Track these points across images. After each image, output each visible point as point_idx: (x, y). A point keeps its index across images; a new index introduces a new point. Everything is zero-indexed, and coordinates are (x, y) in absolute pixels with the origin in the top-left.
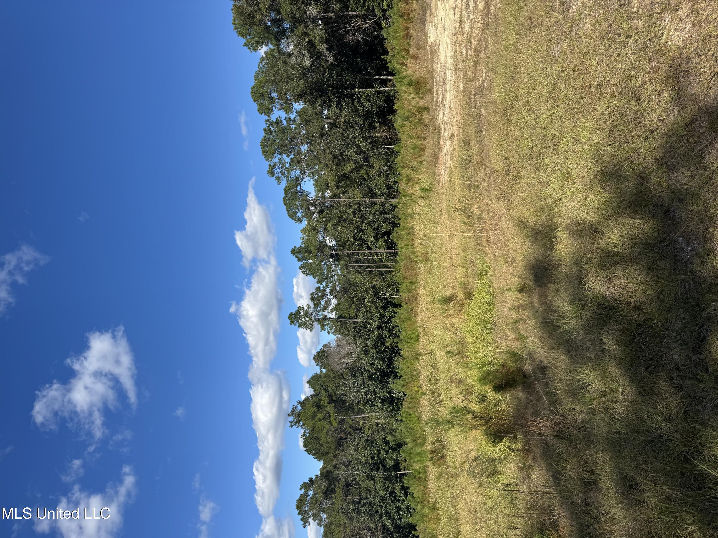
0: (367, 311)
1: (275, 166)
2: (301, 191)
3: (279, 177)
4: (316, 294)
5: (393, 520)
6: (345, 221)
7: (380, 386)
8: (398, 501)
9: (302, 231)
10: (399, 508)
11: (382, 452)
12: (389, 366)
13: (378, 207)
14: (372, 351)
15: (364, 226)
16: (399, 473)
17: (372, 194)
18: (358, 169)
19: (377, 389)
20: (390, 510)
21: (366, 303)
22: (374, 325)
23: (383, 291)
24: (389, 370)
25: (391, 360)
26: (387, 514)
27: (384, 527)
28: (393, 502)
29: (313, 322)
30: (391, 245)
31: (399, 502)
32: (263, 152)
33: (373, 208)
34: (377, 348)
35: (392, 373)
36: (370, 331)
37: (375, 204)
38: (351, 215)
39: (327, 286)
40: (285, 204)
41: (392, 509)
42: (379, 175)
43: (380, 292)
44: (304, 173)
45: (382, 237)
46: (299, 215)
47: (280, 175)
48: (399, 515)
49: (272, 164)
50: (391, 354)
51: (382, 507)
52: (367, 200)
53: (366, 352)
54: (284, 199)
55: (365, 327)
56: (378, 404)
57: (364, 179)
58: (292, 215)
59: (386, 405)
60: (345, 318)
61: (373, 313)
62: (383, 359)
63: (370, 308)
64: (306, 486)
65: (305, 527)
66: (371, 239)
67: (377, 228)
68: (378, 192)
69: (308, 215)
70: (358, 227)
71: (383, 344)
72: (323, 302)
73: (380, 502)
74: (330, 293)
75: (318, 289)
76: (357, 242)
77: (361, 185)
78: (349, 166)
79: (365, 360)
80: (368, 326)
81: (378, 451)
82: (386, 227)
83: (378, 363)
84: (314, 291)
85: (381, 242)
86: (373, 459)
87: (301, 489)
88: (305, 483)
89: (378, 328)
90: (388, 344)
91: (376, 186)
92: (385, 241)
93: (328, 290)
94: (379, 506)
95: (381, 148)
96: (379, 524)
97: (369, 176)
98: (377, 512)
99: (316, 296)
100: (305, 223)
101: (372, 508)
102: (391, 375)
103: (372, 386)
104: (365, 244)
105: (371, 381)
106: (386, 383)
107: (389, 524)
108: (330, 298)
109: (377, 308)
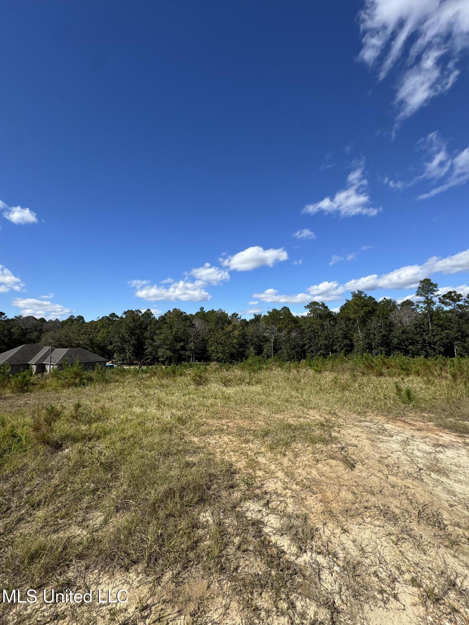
0: (438, 332)
4: (455, 295)
5: (308, 349)
7: (379, 342)
8: (317, 352)
10: (313, 352)
11: (339, 344)
12: (394, 348)
14: (404, 336)
16: (330, 353)
19: (376, 340)
21: (446, 331)
22: (426, 338)
23: (459, 344)
24: (392, 348)
25: (399, 349)
26: (311, 346)
27: (306, 344)
28: (315, 349)
29: (424, 296)
34: (407, 340)
35: (390, 349)
36: (421, 335)
39: (466, 302)
41: (312, 348)
43: (458, 341)
48: (310, 352)
50: (403, 349)
51: (313, 344)
53: (404, 332)
55: (424, 331)
56: (367, 341)
59: (367, 346)
60: (431, 317)
61: (436, 337)
62: (398, 344)
63: (441, 334)
64: (323, 305)
65: (304, 307)
71: (411, 344)
72: (447, 301)
73: (316, 342)
74: (458, 305)
75: (460, 296)
79: (397, 332)
80: (425, 334)
81: (340, 342)
83: (396, 341)
84: (458, 293)
86: (336, 338)
87: (321, 302)
89: (424, 340)
90: (410, 347)
93: (460, 303)
94: (314, 342)
96: (306, 342)
98: (311, 341)
99: (453, 295)
101: (313, 339)
102: (388, 349)
103: (378, 338)
105: (382, 336)
106: (382, 346)
107: (306, 347)
108: (453, 305)
109: (442, 339)
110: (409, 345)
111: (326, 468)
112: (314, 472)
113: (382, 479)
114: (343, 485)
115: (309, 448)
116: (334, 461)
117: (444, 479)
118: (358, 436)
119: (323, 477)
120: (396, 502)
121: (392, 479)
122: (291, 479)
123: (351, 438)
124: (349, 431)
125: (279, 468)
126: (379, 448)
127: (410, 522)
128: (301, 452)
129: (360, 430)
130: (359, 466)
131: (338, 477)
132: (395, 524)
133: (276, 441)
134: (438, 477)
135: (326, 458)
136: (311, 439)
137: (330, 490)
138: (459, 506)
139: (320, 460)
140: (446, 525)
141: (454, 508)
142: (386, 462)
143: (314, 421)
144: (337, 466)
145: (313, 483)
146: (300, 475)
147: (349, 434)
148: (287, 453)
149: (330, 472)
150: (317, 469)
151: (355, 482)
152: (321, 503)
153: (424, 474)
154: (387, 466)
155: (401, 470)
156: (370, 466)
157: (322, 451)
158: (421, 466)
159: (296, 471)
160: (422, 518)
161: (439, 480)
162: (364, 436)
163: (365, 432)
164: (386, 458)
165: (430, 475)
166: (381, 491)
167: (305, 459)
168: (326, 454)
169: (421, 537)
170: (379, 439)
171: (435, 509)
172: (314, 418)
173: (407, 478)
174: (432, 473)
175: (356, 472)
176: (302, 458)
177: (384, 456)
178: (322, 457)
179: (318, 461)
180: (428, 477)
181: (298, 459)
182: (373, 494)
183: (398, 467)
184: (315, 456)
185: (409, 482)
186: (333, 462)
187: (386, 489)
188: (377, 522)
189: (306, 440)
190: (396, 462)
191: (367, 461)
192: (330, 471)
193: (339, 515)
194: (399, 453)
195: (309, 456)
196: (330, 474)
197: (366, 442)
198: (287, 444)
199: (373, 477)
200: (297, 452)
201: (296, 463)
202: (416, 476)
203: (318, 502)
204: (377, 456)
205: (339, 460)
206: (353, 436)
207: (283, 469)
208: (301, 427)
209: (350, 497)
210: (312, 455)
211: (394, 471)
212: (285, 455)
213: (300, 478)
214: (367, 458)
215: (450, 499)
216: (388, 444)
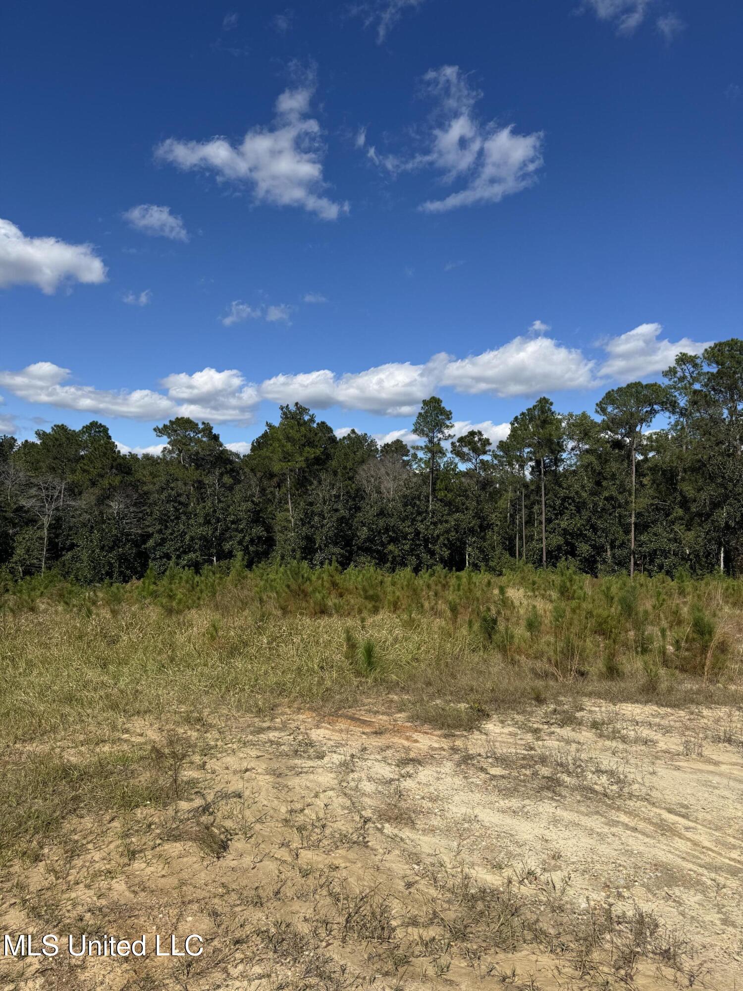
0: (442, 516)
1: (695, 366)
2: (653, 412)
3: (675, 373)
4: (480, 440)
5: (154, 549)
6: (598, 483)
7: (331, 534)
8: (179, 557)
9: (584, 414)
10: (169, 557)
11: (240, 535)
12: (359, 548)
13: (621, 536)
14: (381, 523)
15: (585, 514)
16: (215, 559)
17: (641, 528)
18: (685, 503)
19: (325, 529)
20: (167, 545)
21: (457, 515)
22: (421, 527)
23: (474, 542)
24: (355, 548)
25: (368, 550)
26: (164, 541)
27: (149, 536)
28: (176, 550)
29: (427, 436)
30: (553, 557)
31: (177, 558)
32: (720, 344)
33: (620, 529)
34: (387, 530)
35: (350, 552)
37: (627, 532)
38: (606, 494)
39: (495, 456)
40: (629, 386)
41: (167, 548)
42: (675, 540)
43: (473, 537)
44: (682, 414)
45: (567, 543)
46: (610, 409)
47: (679, 374)
48: (161, 558)
49: (698, 361)
50: (378, 552)
51: (171, 534)
52: (633, 520)
53: (382, 513)
54: (638, 384)
55: (419, 513)
56: (305, 530)
57: (667, 515)
58: (610, 398)
59: (303, 543)
60: (434, 484)
61: (439, 526)
62: (370, 540)
63: (447, 522)
64: (207, 429)
65: (155, 430)
66: (564, 524)
67: (581, 534)
68: (643, 538)
69: (612, 424)
70: (584, 503)
71: (393, 540)
72: (466, 450)
73: (179, 531)
74: (482, 461)
75: (487, 442)
76: (558, 502)
77: (657, 509)
78: (688, 489)
79: (369, 512)
80: (420, 518)
81: (242, 531)
82: (584, 548)
83: (364, 533)
84: (484, 437)
85: (557, 540)
86: (233, 522)
87: (203, 423)
88: (211, 428)
89: (417, 533)
90: (391, 547)
91: (655, 535)
92: (559, 548)
93: (486, 458)
94: (174, 531)
95: (720, 545)
96: (150, 530)
97: (673, 523)
98: (166, 527)
99: (476, 439)
100: (598, 419)
101: (172, 521)
102: (346, 551)
103: (330, 525)
104: (556, 515)
105: (338, 519)
106: (336, 544)
107: (151, 543)
108: (474, 461)
109: (448, 531)
110: (389, 543)
111: (152, 869)
112: (119, 886)
113: (285, 862)
114: (190, 902)
115: (116, 824)
116: (178, 845)
117: (406, 833)
118: (247, 770)
119: (143, 894)
120: (305, 909)
121: (307, 856)
122: (47, 922)
123: (230, 777)
124: (230, 760)
125: (13, 901)
126: (290, 790)
127: (328, 945)
128: (90, 838)
129: (254, 753)
130: (238, 844)
131: (183, 883)
132: (295, 960)
133: (12, 824)
134: (396, 831)
135: (159, 841)
136: (123, 797)
137: (153, 924)
138: (423, 882)
139: (141, 851)
140: (394, 930)
141: (412, 890)
142: (300, 819)
143: (140, 746)
144: (184, 857)
145: (112, 917)
146: (74, 905)
147: (227, 768)
148: (46, 851)
149: (163, 876)
150: (128, 877)
151: (223, 885)
152: (125, 965)
153: (371, 831)
154: (300, 829)
155: (328, 831)
156: (263, 836)
157: (149, 826)
158: (368, 813)
159: (66, 896)
160: (352, 928)
161: (396, 836)
162: (261, 766)
163: (267, 756)
164: (302, 810)
165: (380, 830)
166: (278, 893)
167: (97, 856)
168: (158, 831)
169: (344, 971)
170: (292, 768)
171: (378, 899)
172: (141, 740)
173: (337, 848)
174: (387, 825)
175: (229, 860)
176: (89, 856)
177: (298, 806)
178: (149, 840)
179: (132, 855)
180: (378, 835)
181: (78, 862)
182: (258, 903)
183: (324, 826)
184: (128, 841)
185: (339, 857)
186: (174, 848)
187: (289, 883)
188: (257, 970)
189: (107, 803)
190: (321, 815)
191: (258, 827)
192: (163, 873)
193: (167, 981)
194: (331, 793)
195: (112, 846)
196: (163, 880)
197: (264, 781)
198: (49, 825)
199: (266, 863)
200: (77, 841)
201: (68, 875)
202: (355, 839)
203: (116, 964)
204: (283, 810)
205: (190, 839)
206: (235, 772)
207: (24, 901)
208: (102, 770)
209: (206, 924)
210: (120, 842)
211: (314, 837)
212: (37, 859)
213: (74, 914)
214: (259, 821)
215: (408, 872)
216: (311, 776)
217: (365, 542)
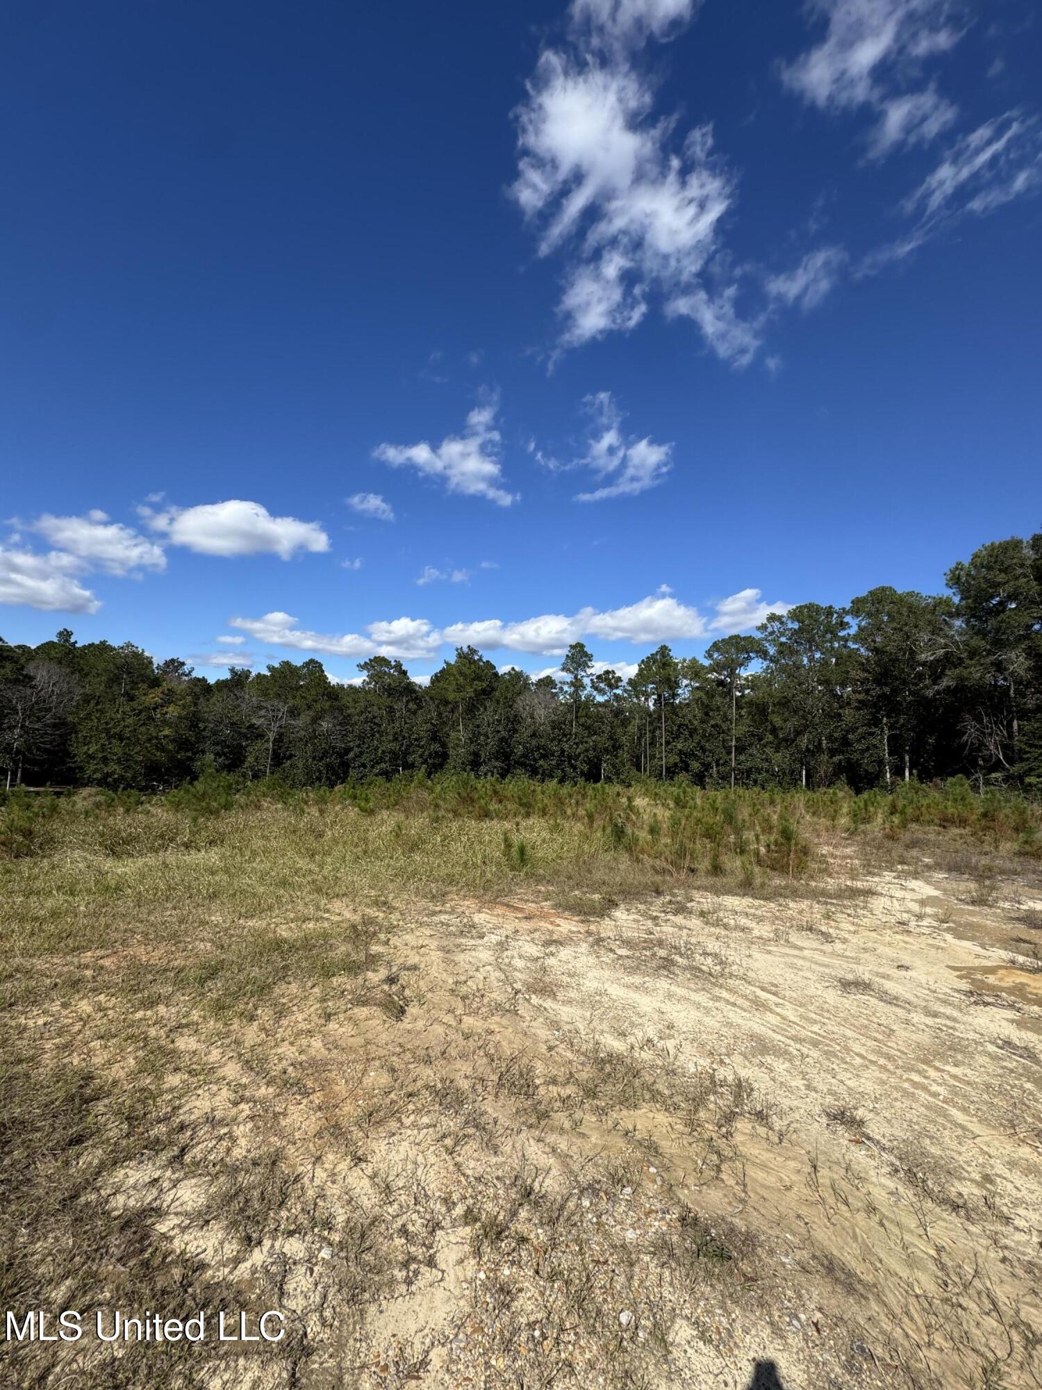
0: (583, 738)
1: (782, 623)
2: (749, 658)
3: (767, 628)
4: (613, 677)
5: (354, 759)
6: (707, 714)
7: (493, 751)
8: (373, 767)
9: (694, 659)
10: (365, 767)
11: (421, 750)
12: (516, 763)
13: (724, 756)
14: (534, 742)
15: (697, 738)
16: (401, 769)
17: (740, 750)
18: (774, 731)
19: (489, 747)
20: (364, 757)
21: (594, 738)
22: (566, 747)
23: (609, 759)
24: (512, 762)
25: (523, 765)
26: (361, 753)
27: (351, 749)
28: (371, 761)
29: (572, 673)
30: (671, 772)
31: (371, 767)
32: (801, 607)
33: (723, 750)
34: (538, 748)
35: (509, 766)
36: (560, 740)
37: (729, 753)
38: (712, 722)
39: (625, 691)
40: (731, 638)
41: (364, 759)
42: (767, 760)
43: (607, 755)
44: (771, 661)
45: (682, 761)
46: (715, 655)
47: (770, 629)
48: (359, 767)
49: (784, 619)
50: (531, 766)
51: (368, 748)
52: (734, 743)
53: (534, 735)
54: (738, 636)
55: (565, 735)
56: (473, 748)
57: (760, 740)
58: (716, 646)
59: (471, 758)
60: (577, 712)
61: (580, 746)
62: (525, 756)
63: (586, 742)
64: (398, 666)
65: (357, 666)
66: (679, 746)
67: (693, 754)
68: (742, 758)
69: (717, 667)
70: (696, 729)
71: (544, 757)
72: (602, 685)
73: (373, 746)
74: (615, 694)
75: (619, 679)
76: (675, 728)
77: (753, 735)
78: (777, 720)
79: (524, 733)
80: (565, 740)
81: (422, 747)
82: (695, 765)
83: (520, 750)
84: (617, 675)
85: (674, 759)
86: (416, 740)
87: (396, 661)
88: (401, 665)
89: (563, 751)
90: (541, 762)
91: (751, 755)
92: (675, 765)
93: (619, 692)
94: (369, 745)
95: (802, 764)
96: (351, 744)
97: (765, 746)
98: (364, 743)
99: (611, 676)
100: (707, 663)
101: (369, 738)
102: (505, 765)
103: (493, 743)
104: (674, 738)
105: (499, 739)
106: (497, 759)
107: (351, 755)
108: (608, 694)
109: (587, 750)
110: (540, 759)
111: (343, 1029)
112: (317, 1044)
113: (450, 1025)
114: (373, 1059)
115: (316, 990)
116: (365, 1009)
117: (549, 1004)
118: (422, 946)
119: (336, 1051)
120: (465, 1068)
121: (469, 1021)
122: (258, 1074)
123: (409, 952)
124: (408, 938)
125: (231, 1055)
126: (456, 964)
127: (484, 1099)
128: (295, 1002)
129: (428, 932)
130: (412, 1010)
131: (368, 1042)
132: (456, 1112)
133: (234, 988)
134: (541, 1002)
135: (350, 1006)
136: (323, 968)
137: (343, 1078)
138: (562, 1046)
139: (335, 1014)
140: (537, 1087)
141: (553, 1053)
142: (464, 990)
143: (338, 924)
144: (370, 1019)
145: (310, 1071)
146: (280, 1060)
147: (406, 945)
148: (259, 1012)
149: (352, 1036)
150: (324, 1036)
151: (400, 1045)
152: (319, 1113)
153: (521, 1001)
154: (464, 998)
155: (486, 1001)
156: (434, 1003)
157: (343, 992)
158: (518, 986)
159: (274, 1051)
160: (503, 1085)
161: (541, 1006)
162: (434, 944)
163: (438, 935)
164: (465, 982)
165: (528, 1001)
166: (444, 1053)
167: (300, 1017)
168: (349, 997)
169: (496, 1123)
170: (458, 946)
171: (525, 1061)
172: (339, 918)
173: (493, 1015)
174: (533, 996)
175: (406, 1024)
176: (294, 1017)
177: (463, 978)
178: (342, 1004)
179: (328, 1017)
180: (526, 1004)
181: (284, 1022)
182: (428, 1061)
183: (483, 996)
184: (325, 1005)
185: (494, 1022)
186: (361, 1012)
187: (454, 1045)
188: (426, 1120)
189: (310, 972)
190: (481, 986)
191: (430, 995)
192: (353, 1033)
193: (352, 1129)
194: (489, 968)
195: (312, 1009)
196: (352, 1040)
197: (436, 956)
198: (263, 990)
199: (435, 1026)
200: (284, 1004)
201: (276, 1033)
202: (507, 1007)
203: (311, 1112)
204: (451, 981)
205: (375, 1004)
206: (413, 948)
207: (240, 1055)
208: (306, 944)
209: (384, 1079)
210: (318, 1005)
211: (475, 1005)
212: (252, 1018)
213: (279, 1067)
214: (431, 990)
215: (550, 1037)
216: (473, 953)
217: (521, 757)
